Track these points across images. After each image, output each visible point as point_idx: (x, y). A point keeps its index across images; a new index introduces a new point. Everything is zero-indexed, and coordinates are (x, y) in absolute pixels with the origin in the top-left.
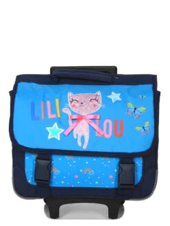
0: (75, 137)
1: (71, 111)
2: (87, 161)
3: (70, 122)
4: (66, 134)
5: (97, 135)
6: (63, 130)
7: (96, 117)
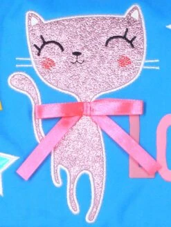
0: (58, 184)
1: (40, 85)
3: (38, 129)
4: (25, 171)
5: (134, 172)
6: (12, 159)
7: (126, 107)
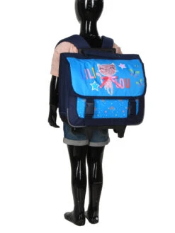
1: (101, 75)
2: (112, 102)
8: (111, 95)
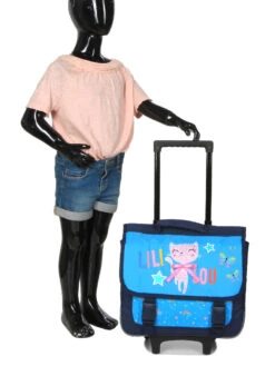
0: (176, 284)
1: (173, 260)
3: (172, 270)
5: (194, 281)
6: (166, 277)
7: (194, 266)
8: (184, 293)
